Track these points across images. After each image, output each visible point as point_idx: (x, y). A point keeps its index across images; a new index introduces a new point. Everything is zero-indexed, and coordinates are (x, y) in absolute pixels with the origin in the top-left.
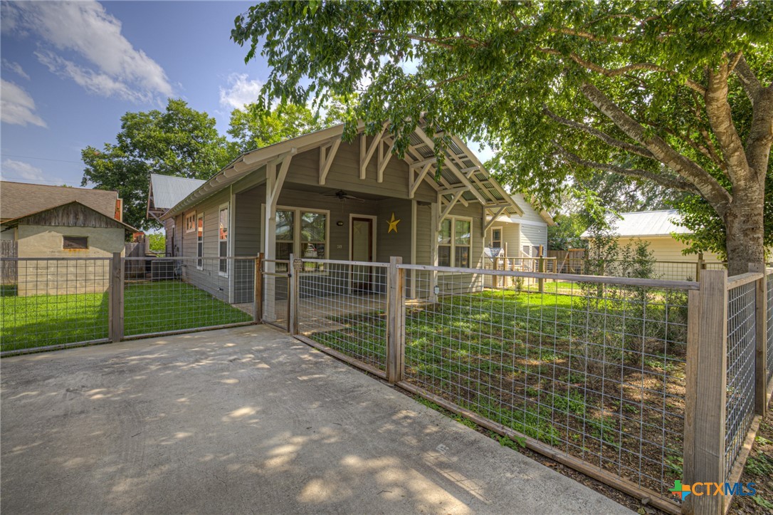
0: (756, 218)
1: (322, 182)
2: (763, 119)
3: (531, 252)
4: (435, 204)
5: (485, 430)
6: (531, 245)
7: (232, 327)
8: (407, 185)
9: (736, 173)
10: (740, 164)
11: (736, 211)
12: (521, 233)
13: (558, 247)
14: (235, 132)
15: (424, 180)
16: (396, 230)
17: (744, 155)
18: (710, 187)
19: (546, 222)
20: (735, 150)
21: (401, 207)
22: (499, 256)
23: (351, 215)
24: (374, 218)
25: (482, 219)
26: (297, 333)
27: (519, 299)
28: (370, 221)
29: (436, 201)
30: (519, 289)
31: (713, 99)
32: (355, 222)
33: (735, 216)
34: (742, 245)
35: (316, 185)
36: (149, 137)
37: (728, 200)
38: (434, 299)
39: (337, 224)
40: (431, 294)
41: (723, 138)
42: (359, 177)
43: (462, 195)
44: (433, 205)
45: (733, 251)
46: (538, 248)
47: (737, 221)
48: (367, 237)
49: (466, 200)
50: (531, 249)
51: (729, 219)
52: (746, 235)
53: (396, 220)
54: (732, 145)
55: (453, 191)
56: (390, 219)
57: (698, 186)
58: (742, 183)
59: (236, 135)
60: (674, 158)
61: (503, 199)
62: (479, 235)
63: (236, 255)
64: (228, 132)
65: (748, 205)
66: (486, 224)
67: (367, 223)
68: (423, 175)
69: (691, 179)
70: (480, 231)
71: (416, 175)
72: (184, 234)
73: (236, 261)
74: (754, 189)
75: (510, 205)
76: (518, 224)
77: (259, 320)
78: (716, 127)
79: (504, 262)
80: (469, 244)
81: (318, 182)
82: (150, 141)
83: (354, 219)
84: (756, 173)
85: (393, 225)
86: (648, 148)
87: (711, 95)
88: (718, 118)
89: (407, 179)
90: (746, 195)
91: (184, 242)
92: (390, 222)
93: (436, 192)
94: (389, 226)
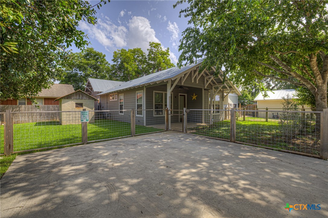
0: (325, 95)
1: (183, 84)
2: (326, 65)
3: (232, 106)
4: (212, 90)
6: (232, 103)
8: (204, 84)
9: (318, 81)
10: (320, 79)
11: (318, 93)
12: (229, 99)
13: (242, 104)
15: (210, 83)
16: (195, 99)
17: (321, 76)
18: (310, 85)
19: (237, 94)
20: (318, 75)
21: (198, 91)
23: (179, 94)
24: (186, 95)
25: (223, 94)
26: (187, 133)
27: (238, 123)
28: (184, 96)
30: (237, 119)
31: (312, 61)
33: (318, 94)
34: (320, 103)
35: (180, 85)
36: (81, 62)
37: (316, 89)
38: (212, 123)
39: (175, 97)
40: (211, 121)
41: (315, 71)
42: (191, 82)
44: (210, 91)
45: (318, 105)
46: (234, 104)
47: (319, 96)
48: (184, 102)
50: (232, 105)
51: (316, 95)
52: (322, 100)
53: (195, 95)
54: (317, 73)
55: (219, 86)
56: (193, 95)
57: (306, 85)
58: (320, 84)
60: (298, 76)
61: (232, 87)
62: (222, 100)
63: (146, 109)
65: (322, 91)
66: (224, 96)
67: (183, 97)
68: (210, 81)
69: (304, 83)
71: (207, 81)
72: (108, 101)
73: (147, 111)
74: (324, 86)
75: (234, 89)
78: (313, 68)
80: (219, 103)
82: (82, 64)
83: (180, 95)
84: (324, 82)
85: (194, 97)
86: (290, 73)
87: (312, 59)
88: (313, 66)
89: (204, 82)
90: (322, 88)
92: (193, 96)
93: (212, 86)
94: (193, 98)
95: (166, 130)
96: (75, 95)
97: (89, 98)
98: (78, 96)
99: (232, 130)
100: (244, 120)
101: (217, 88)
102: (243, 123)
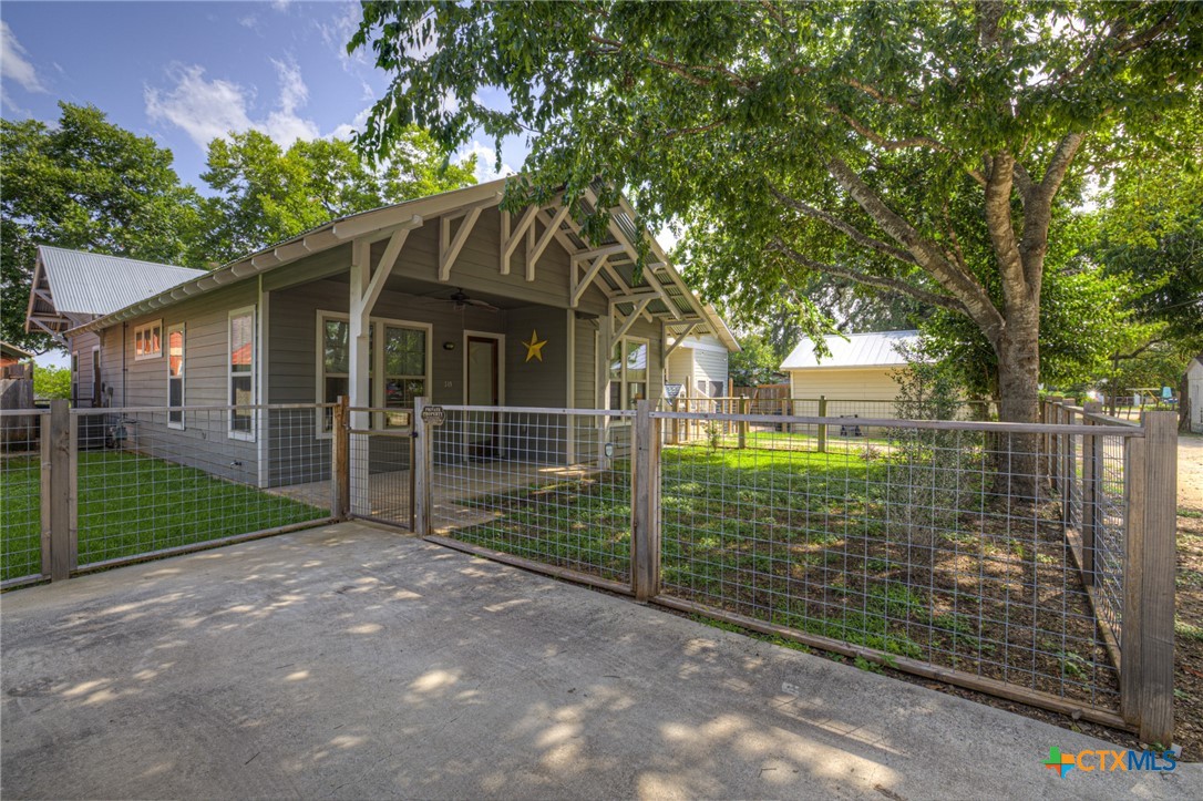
0: (1031, 345)
1: (445, 276)
2: (1036, 224)
3: (707, 389)
4: (605, 317)
5: (822, 651)
6: (708, 380)
7: (295, 530)
8: (568, 287)
9: (1012, 288)
10: (1016, 278)
11: (1011, 336)
12: (694, 362)
13: (742, 382)
14: (215, 179)
15: (592, 283)
16: (539, 357)
17: (1020, 267)
18: (980, 305)
19: (727, 347)
20: (1013, 260)
21: (548, 320)
22: (679, 396)
23: (467, 333)
24: (501, 338)
25: (661, 341)
26: (430, 532)
27: (718, 458)
28: (494, 342)
29: (606, 313)
30: (714, 443)
31: (995, 193)
32: (472, 344)
33: (1010, 343)
34: (1017, 378)
36: (23, 172)
37: (999, 322)
38: (604, 465)
39: (445, 347)
40: (601, 456)
41: (1002, 244)
42: (499, 270)
43: (646, 308)
44: (601, 320)
45: (1008, 386)
46: (715, 383)
47: (1012, 348)
48: (490, 367)
49: (650, 313)
50: (707, 385)
51: (1003, 346)
52: (1022, 366)
53: (539, 341)
54: (1010, 253)
55: (634, 299)
56: (529, 340)
57: (966, 304)
58: (1018, 301)
59: (218, 186)
60: (939, 266)
61: (694, 312)
62: (657, 365)
63: (270, 402)
64: (202, 177)
65: (1024, 329)
66: (667, 349)
67: (489, 345)
68: (592, 275)
69: (959, 293)
70: (658, 359)
71: (582, 274)
72: (129, 362)
73: (271, 412)
74: (1030, 309)
75: (702, 321)
76: (690, 350)
77: (344, 514)
78: (995, 229)
79: (686, 405)
80: (645, 378)
81: (437, 276)
82: (28, 181)
83: (471, 339)
84: (1032, 290)
85: (535, 349)
86: (911, 250)
87: (994, 188)
88: (998, 217)
89: (568, 277)
90: (1021, 316)
91: (129, 378)
92: (529, 344)
93: (607, 299)
94: (528, 350)
95: (334, 516)
99: (640, 531)
100: (742, 446)
101: (626, 310)
102: (734, 461)
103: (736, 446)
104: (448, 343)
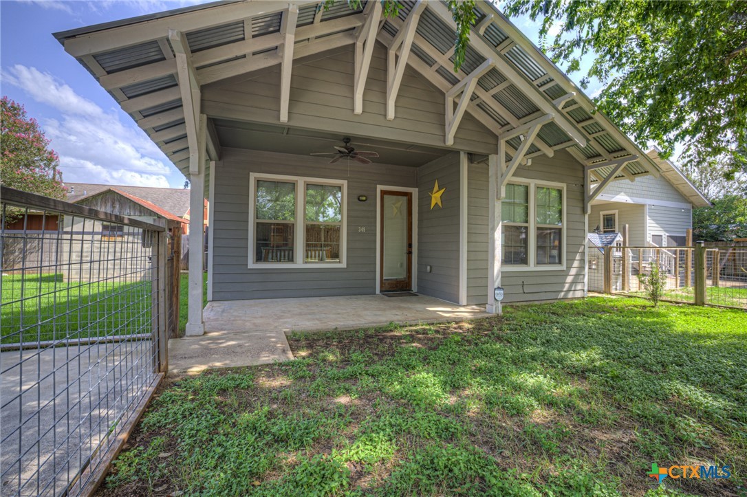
1: (284, 117)
3: (665, 243)
4: (496, 157)
6: (665, 235)
12: (648, 218)
13: (712, 237)
16: (440, 204)
19: (690, 203)
22: (614, 244)
23: (380, 188)
24: (415, 192)
25: (583, 186)
27: (658, 315)
28: (408, 195)
29: (496, 152)
30: (654, 296)
32: (385, 196)
38: (495, 308)
39: (359, 199)
40: (490, 300)
43: (538, 135)
44: (492, 158)
46: (675, 238)
50: (665, 240)
53: (440, 189)
55: (523, 130)
56: (432, 189)
62: (578, 211)
66: (589, 195)
68: (464, 104)
70: (580, 205)
75: (636, 159)
76: (643, 206)
79: (624, 253)
80: (561, 223)
83: (384, 193)
85: (436, 197)
92: (433, 193)
93: (496, 137)
94: (432, 199)
96: (99, 204)
97: (140, 212)
98: (109, 205)
100: (699, 301)
103: (692, 301)
104: (362, 196)
